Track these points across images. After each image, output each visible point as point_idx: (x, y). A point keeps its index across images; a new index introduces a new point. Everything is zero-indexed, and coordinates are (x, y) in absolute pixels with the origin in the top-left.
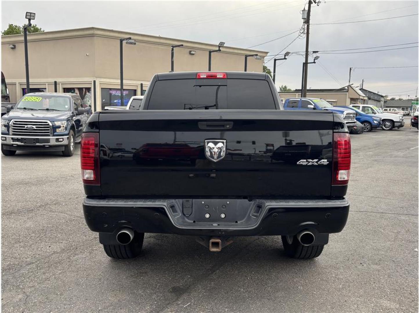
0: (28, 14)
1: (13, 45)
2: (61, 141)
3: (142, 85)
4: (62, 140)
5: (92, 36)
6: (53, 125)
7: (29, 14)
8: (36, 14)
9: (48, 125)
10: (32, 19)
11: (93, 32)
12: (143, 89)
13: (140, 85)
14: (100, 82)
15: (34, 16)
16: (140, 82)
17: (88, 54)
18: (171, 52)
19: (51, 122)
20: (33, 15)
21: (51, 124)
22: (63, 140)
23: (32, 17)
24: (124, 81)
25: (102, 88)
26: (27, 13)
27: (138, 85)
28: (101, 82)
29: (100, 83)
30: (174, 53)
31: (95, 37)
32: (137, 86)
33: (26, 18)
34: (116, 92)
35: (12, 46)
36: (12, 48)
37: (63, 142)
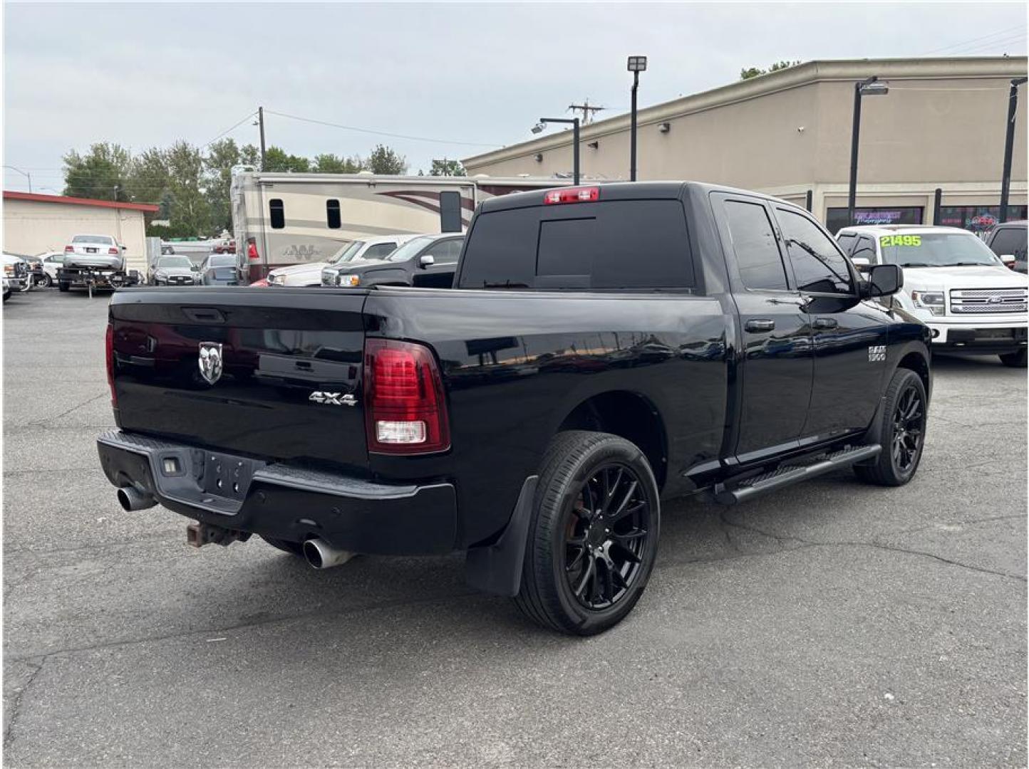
0: (632, 61)
1: (665, 125)
3: (938, 192)
5: (815, 81)
7: (635, 61)
8: (648, 57)
10: (641, 70)
11: (815, 71)
12: (942, 204)
13: (934, 194)
14: (824, 193)
15: (645, 64)
16: (935, 187)
17: (801, 129)
18: (1008, 98)
20: (643, 61)
23: (640, 67)
24: (859, 188)
25: (828, 208)
26: (630, 58)
27: (929, 194)
28: (827, 193)
29: (825, 197)
30: (1018, 100)
31: (820, 84)
32: (927, 196)
33: (629, 69)
34: (868, 216)
35: (662, 127)
36: (663, 131)
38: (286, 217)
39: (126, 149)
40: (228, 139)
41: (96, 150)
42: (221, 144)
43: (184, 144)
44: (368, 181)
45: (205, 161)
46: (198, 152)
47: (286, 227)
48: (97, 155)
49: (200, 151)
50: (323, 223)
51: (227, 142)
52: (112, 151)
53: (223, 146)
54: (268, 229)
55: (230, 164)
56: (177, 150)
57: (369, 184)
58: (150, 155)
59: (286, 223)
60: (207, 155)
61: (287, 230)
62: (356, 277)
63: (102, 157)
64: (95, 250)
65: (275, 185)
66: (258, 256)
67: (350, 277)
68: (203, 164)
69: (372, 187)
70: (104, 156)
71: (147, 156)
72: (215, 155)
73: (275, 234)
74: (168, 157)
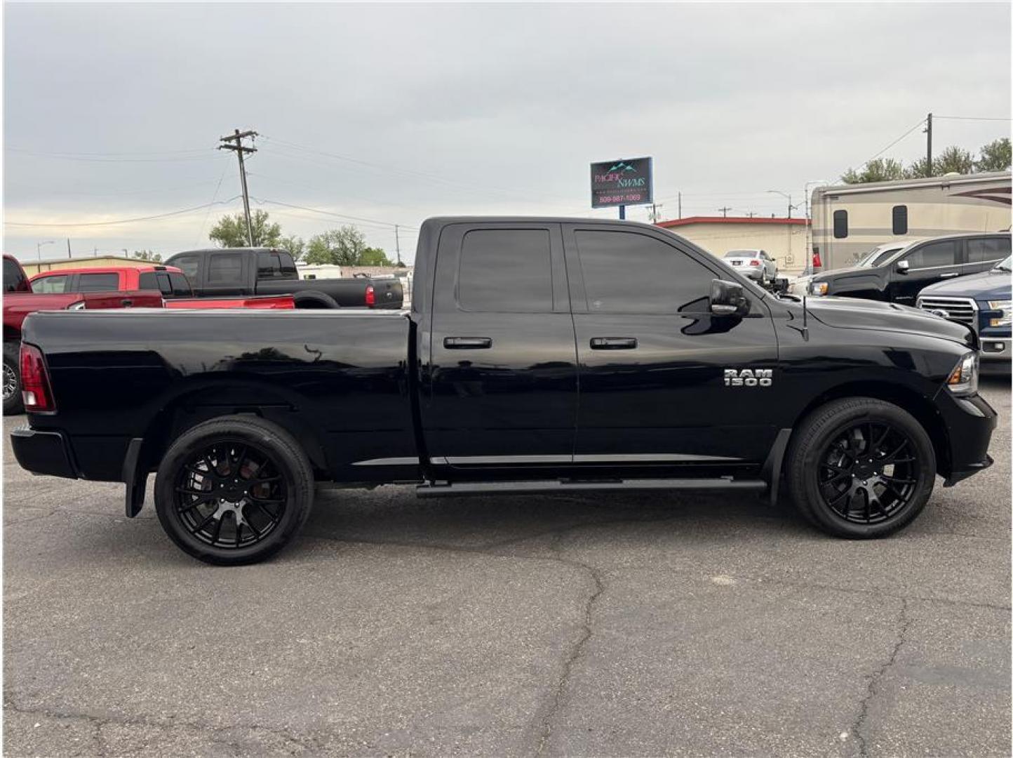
2: (999, 350)
4: (1000, 346)
6: (979, 311)
9: (971, 309)
19: (976, 301)
21: (975, 308)
22: (1004, 348)
37: (1003, 351)
38: (850, 226)
39: (898, 162)
40: (1002, 139)
41: (870, 167)
42: (994, 145)
43: (955, 150)
44: (940, 183)
45: (975, 164)
46: (968, 157)
47: (848, 237)
48: (872, 172)
49: (971, 155)
50: (889, 230)
51: (1002, 142)
52: (885, 166)
53: (997, 146)
54: (831, 239)
55: (1003, 164)
56: (947, 157)
57: (942, 187)
58: (919, 165)
59: (849, 232)
60: (978, 158)
61: (850, 239)
62: (826, 285)
63: (875, 172)
64: (739, 263)
65: (840, 197)
66: (820, 266)
67: (821, 285)
68: (974, 168)
69: (946, 188)
70: (877, 172)
71: (917, 166)
72: (987, 157)
73: (838, 244)
74: (937, 165)
